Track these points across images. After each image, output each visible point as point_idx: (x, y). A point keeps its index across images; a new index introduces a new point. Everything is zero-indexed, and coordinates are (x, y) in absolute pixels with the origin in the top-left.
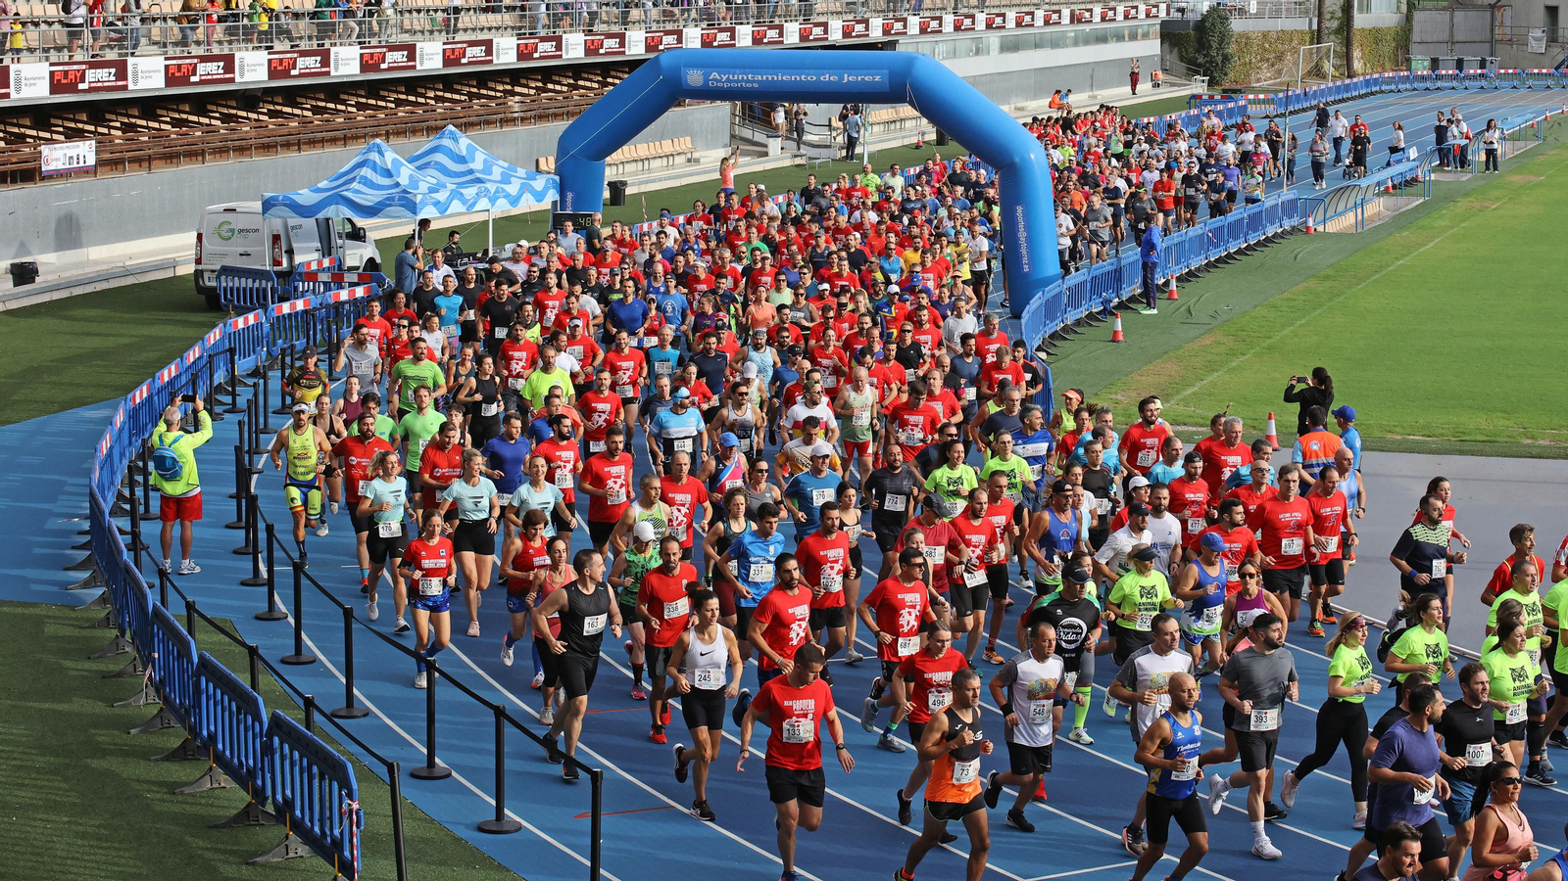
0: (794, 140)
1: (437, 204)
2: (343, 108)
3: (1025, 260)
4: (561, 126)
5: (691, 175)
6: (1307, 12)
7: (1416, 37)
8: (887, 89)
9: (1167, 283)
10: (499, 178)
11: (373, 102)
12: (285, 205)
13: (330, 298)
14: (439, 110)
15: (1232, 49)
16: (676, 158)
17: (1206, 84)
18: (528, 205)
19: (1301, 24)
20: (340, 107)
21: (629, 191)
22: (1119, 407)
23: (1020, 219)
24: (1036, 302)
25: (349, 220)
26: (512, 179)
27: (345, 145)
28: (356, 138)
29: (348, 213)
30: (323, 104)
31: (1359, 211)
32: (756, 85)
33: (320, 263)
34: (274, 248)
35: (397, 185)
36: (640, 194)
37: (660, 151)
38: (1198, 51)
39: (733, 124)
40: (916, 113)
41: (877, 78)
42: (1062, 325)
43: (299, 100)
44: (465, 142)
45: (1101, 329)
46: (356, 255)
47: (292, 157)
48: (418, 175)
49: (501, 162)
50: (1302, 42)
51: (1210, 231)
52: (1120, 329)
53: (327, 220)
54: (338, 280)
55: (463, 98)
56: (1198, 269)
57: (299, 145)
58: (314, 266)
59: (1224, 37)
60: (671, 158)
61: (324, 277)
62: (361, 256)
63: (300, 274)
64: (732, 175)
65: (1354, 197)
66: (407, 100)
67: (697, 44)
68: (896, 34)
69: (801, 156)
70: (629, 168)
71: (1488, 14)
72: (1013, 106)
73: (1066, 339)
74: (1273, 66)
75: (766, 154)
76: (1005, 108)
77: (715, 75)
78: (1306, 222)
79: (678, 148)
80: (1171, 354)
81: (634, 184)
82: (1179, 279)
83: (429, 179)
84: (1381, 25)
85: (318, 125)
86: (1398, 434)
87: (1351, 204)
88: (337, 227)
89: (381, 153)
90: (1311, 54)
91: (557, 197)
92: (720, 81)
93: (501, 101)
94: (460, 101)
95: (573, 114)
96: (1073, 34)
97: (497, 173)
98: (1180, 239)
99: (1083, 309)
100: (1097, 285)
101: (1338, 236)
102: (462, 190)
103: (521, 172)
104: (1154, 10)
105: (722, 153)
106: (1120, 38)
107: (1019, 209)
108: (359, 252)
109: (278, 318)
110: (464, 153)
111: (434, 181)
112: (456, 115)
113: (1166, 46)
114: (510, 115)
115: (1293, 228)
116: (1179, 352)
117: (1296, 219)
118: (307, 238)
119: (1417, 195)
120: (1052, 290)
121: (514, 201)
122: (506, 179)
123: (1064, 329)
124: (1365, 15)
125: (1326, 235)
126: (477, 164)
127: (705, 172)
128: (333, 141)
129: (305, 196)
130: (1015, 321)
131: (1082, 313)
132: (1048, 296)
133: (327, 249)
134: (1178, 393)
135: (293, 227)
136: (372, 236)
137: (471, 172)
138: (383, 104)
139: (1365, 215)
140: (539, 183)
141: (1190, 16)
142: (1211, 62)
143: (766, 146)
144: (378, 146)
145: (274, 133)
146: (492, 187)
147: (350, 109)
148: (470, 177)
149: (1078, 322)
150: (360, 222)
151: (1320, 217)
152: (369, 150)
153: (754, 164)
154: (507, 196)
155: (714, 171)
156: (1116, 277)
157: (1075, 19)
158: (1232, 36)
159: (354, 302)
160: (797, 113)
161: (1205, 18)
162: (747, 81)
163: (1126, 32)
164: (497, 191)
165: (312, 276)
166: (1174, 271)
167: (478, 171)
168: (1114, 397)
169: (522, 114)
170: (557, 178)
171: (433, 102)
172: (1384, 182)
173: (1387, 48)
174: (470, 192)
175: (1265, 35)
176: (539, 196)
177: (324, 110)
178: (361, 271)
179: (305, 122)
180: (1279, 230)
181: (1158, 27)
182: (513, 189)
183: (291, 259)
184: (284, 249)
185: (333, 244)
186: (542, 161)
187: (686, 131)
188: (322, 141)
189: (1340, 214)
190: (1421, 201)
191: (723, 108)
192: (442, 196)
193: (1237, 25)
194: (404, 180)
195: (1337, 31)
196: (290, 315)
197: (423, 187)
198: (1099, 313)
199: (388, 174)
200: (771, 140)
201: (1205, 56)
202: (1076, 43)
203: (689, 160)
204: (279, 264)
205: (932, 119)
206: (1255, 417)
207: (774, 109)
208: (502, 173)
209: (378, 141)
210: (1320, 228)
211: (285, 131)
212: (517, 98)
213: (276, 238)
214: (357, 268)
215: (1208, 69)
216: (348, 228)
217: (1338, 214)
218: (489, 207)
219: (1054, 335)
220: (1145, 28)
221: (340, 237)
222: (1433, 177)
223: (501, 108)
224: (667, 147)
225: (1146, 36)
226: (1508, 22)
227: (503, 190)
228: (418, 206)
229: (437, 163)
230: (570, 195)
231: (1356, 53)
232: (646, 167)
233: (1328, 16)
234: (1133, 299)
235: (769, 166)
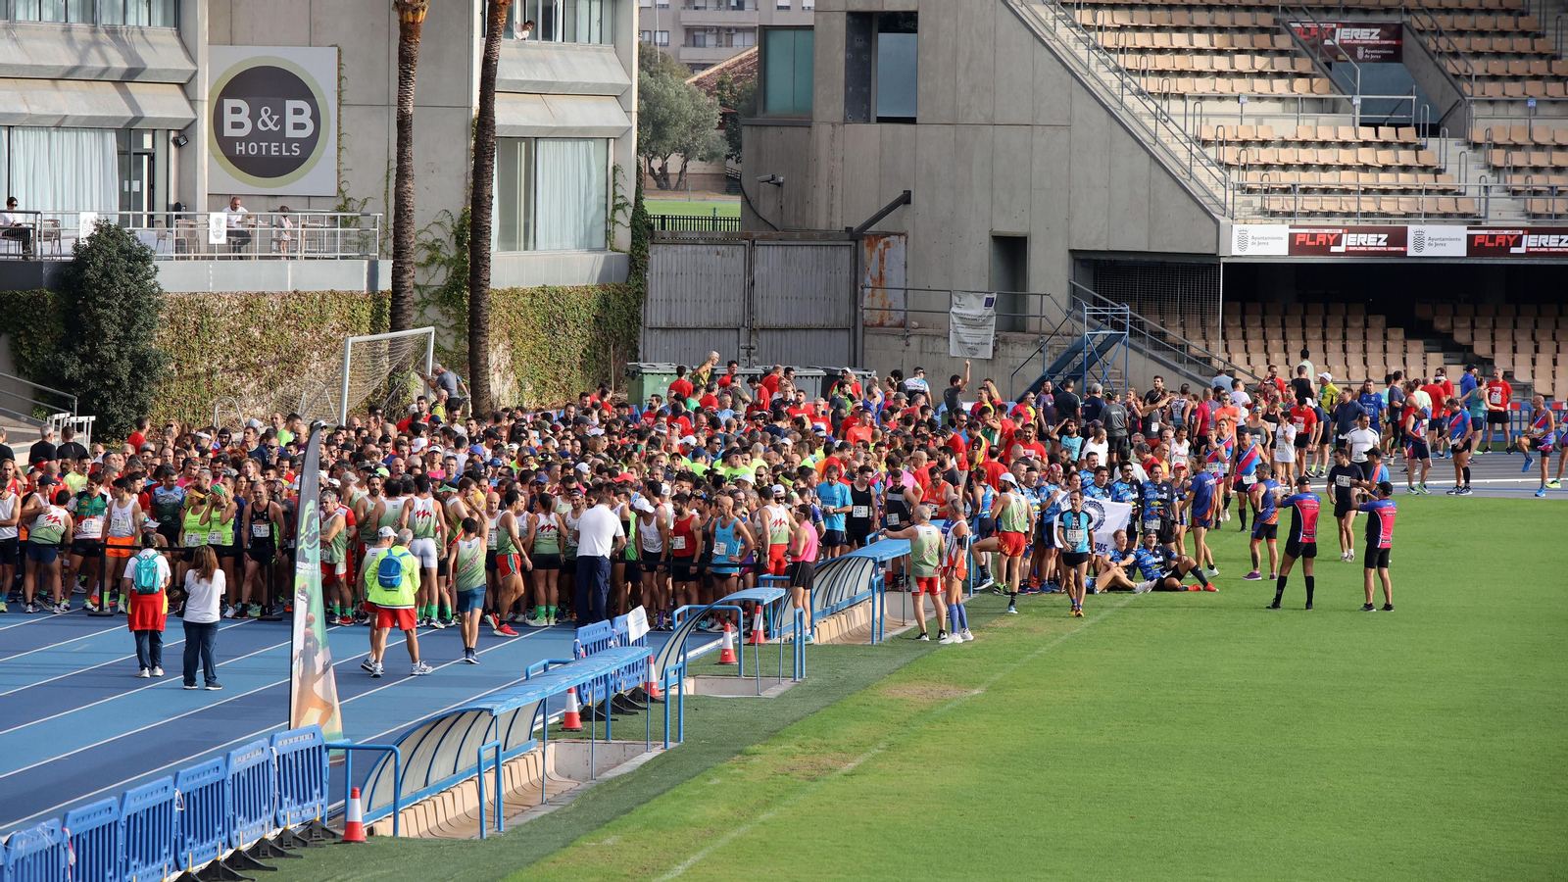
6: (363, 244)
7: (655, 313)
15: (158, 340)
19: (348, 276)
31: (489, 779)
38: (66, 345)
50: (351, 326)
59: (139, 306)
65: (477, 744)
71: (845, 255)
74: (271, 385)
78: (344, 811)
84: (558, 281)
87: (468, 760)
90: (375, 357)
101: (434, 847)
115: (310, 826)
117: (316, 802)
119: (645, 737)
124: (518, 255)
125: (398, 847)
139: (506, 788)
141: (44, 249)
142: (101, 375)
151: (384, 795)
158: (158, 307)
161: (83, 256)
172: (561, 700)
173: (578, 341)
175: (250, 304)
180: (271, 835)
189: (442, 788)
190: (657, 751)
193: (172, 277)
195: (447, 296)
201: (86, 358)
210: (384, 828)
215: (94, 394)
217: (432, 789)
222: (689, 687)
226: (894, 277)
231: (497, 356)
233: (422, 256)
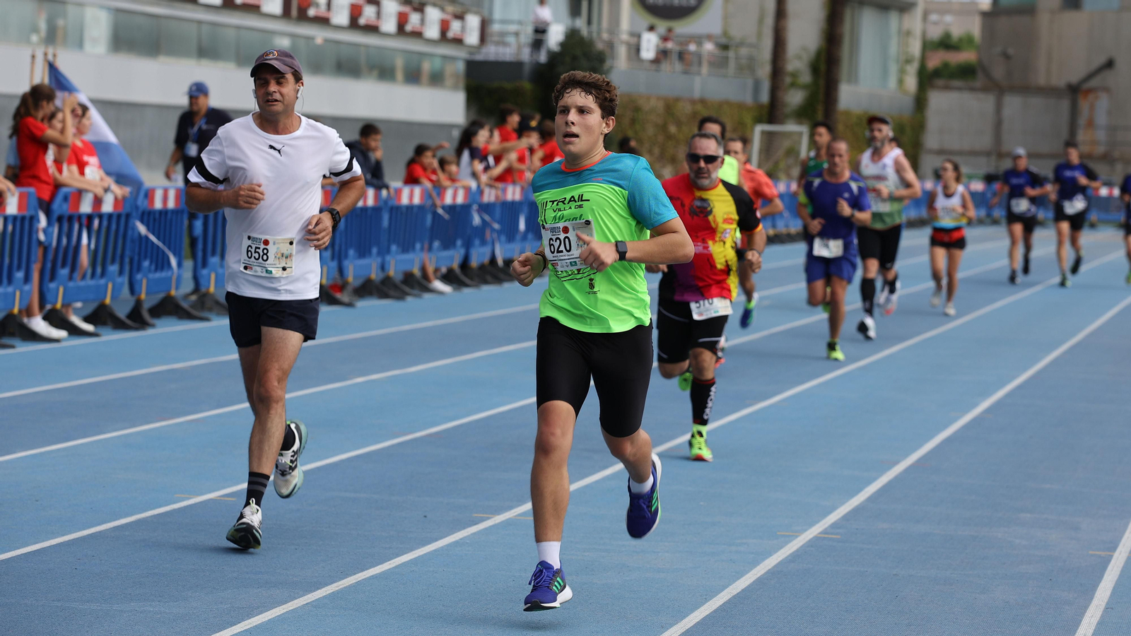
71: (1065, 104)
104: (456, 26)
106: (385, 73)
163: (399, 63)
175: (670, 106)
181: (461, 66)
220: (437, 63)
225: (436, 79)
226: (1101, 118)
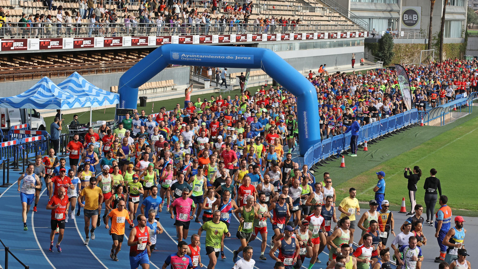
0: (215, 82)
1: (69, 103)
2: (32, 63)
3: (306, 133)
4: (121, 74)
5: (173, 95)
6: (424, 36)
7: (468, 48)
8: (253, 63)
9: (363, 144)
10: (95, 94)
11: (44, 61)
12: (7, 103)
13: (24, 141)
14: (71, 66)
15: (393, 50)
16: (167, 88)
17: (382, 65)
18: (107, 105)
19: (422, 41)
20: (31, 63)
21: (148, 101)
22: (342, 194)
23: (305, 117)
24: (310, 150)
25: (34, 110)
26: (101, 95)
27: (32, 79)
28: (37, 76)
29: (33, 107)
30: (24, 62)
31: (442, 117)
32: (200, 60)
33: (21, 126)
34: (2, 120)
35: (53, 96)
36: (152, 102)
37: (161, 85)
38: (380, 51)
39: (191, 75)
40: (265, 73)
41: (249, 58)
42: (320, 160)
43: (14, 59)
44: (81, 79)
45: (336, 162)
46: (35, 124)
47: (11, 83)
48: (62, 91)
49: (96, 88)
50: (422, 49)
51: (382, 124)
52: (344, 162)
53: (24, 109)
54: (28, 134)
55: (81, 61)
56: (376, 139)
57: (13, 78)
58: (18, 128)
59: (390, 46)
60: (165, 88)
61: (22, 132)
62: (38, 124)
63: (12, 131)
64: (190, 95)
65: (441, 112)
66: (58, 61)
67: (177, 42)
68: (258, 41)
69: (218, 89)
70: (149, 92)
72: (304, 71)
73: (322, 165)
74: (409, 58)
75: (204, 88)
76: (301, 72)
77: (183, 55)
78: (420, 121)
79: (168, 84)
80: (364, 173)
81: (150, 98)
82: (368, 143)
83: (66, 93)
84: (454, 42)
85: (22, 70)
86: (455, 208)
87: (439, 114)
88: (28, 112)
89: (47, 82)
90: (425, 54)
91: (118, 102)
92: (186, 57)
93: (97, 63)
94: (80, 62)
95: (126, 69)
96: (329, 43)
97: (94, 92)
98: (369, 127)
99: (329, 154)
100: (335, 144)
101: (434, 127)
102: (80, 99)
103: (104, 92)
104: (362, 34)
105: (186, 87)
106: (348, 45)
107: (305, 113)
108: (37, 122)
109: (3, 148)
110: (81, 83)
111: (69, 94)
112: (78, 68)
113: (367, 49)
114: (100, 69)
115: (415, 123)
116: (367, 172)
117: (416, 120)
118: (16, 116)
119: (466, 112)
120: (317, 146)
121: (101, 103)
122: (98, 95)
123: (321, 162)
124: (448, 38)
125: (429, 127)
126: (86, 88)
127: (179, 94)
128: (28, 77)
129: (15, 99)
130: (302, 158)
131: (329, 155)
132: (315, 148)
133: (24, 121)
134: (366, 188)
135: (10, 111)
136: (43, 116)
137: (84, 91)
138: (48, 62)
139: (445, 119)
140: (112, 96)
141: (376, 37)
142: (385, 56)
143: (204, 84)
144: (46, 79)
145: (3, 73)
146: (92, 98)
147: (35, 64)
148: (83, 93)
149: (327, 159)
150: (38, 110)
151: (426, 119)
152: (42, 81)
153: (199, 91)
154: (98, 101)
155: (183, 94)
156: (343, 141)
157: (330, 37)
158: (393, 45)
159: (34, 142)
160: (217, 71)
161: (383, 38)
162: (197, 58)
163: (351, 43)
164: (94, 99)
165: (17, 132)
166: (366, 140)
167: (87, 91)
168: (340, 189)
169: (105, 68)
170: (119, 95)
171: (69, 62)
172: (453, 106)
173: (456, 52)
174: (83, 99)
175: (407, 45)
176: (111, 102)
177: (24, 64)
178: (37, 130)
179: (16, 69)
180: (410, 124)
181: (364, 41)
182: (100, 98)
183: (9, 124)
184: (6, 120)
185: (26, 119)
186: (113, 88)
187: (172, 78)
188: (23, 77)
189: (435, 118)
190: (468, 114)
191: (187, 68)
192: (71, 101)
193: (395, 41)
194: (56, 94)
195: (436, 45)
196: (7, 147)
197: (64, 97)
198: (336, 155)
199: (50, 91)
200: (206, 82)
201: (382, 53)
202: (330, 47)
203: (173, 89)
204: (4, 126)
205: (271, 76)
206: (397, 199)
207: (208, 69)
208: (96, 92)
209: (46, 77)
210: (426, 124)
211: (8, 72)
212: (103, 62)
213: (3, 115)
214: (36, 129)
215: (383, 58)
216: (33, 112)
217: (433, 119)
218: (90, 105)
219: (317, 164)
220: (358, 41)
221: (29, 115)
222: (473, 104)
223: (97, 66)
224: (164, 83)
225: (358, 44)
227: (97, 99)
228: (61, 104)
229: (70, 87)
230: (124, 102)
231: (444, 54)
232: (155, 91)
233: (433, 38)
234: (348, 151)
235: (205, 93)
